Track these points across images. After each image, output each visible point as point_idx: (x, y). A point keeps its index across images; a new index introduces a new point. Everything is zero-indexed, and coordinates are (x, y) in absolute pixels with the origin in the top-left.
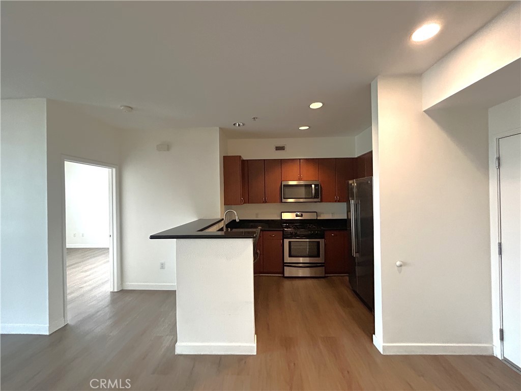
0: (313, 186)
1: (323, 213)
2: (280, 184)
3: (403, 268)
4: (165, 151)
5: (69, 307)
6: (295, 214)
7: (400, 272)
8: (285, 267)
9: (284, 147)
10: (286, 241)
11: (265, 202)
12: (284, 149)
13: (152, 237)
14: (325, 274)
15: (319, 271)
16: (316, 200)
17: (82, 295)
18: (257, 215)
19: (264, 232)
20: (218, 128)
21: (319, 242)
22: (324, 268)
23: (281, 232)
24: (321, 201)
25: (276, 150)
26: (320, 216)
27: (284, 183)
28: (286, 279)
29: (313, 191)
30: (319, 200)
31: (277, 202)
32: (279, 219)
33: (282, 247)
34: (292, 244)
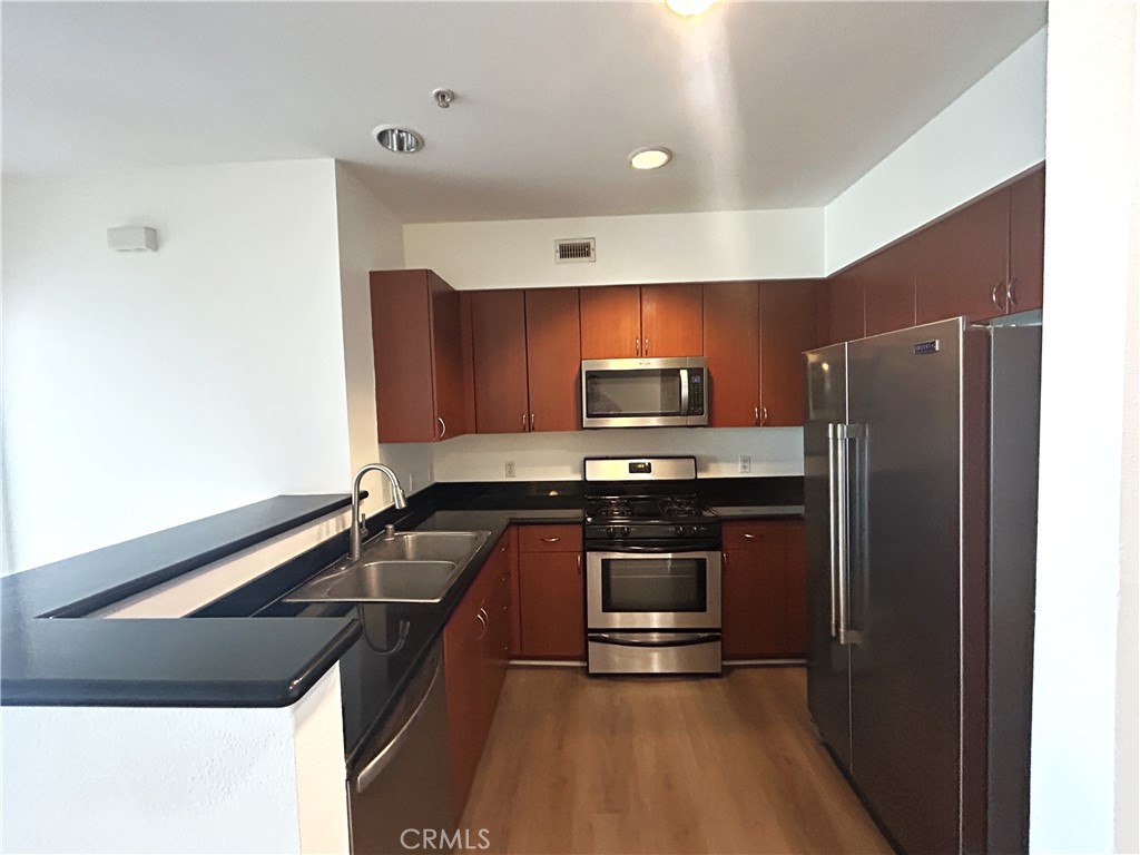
0: (684, 374)
1: (714, 460)
2: (578, 368)
4: (140, 250)
6: (626, 463)
8: (590, 643)
9: (588, 245)
10: (595, 560)
11: (530, 428)
12: (588, 254)
14: (724, 658)
15: (705, 657)
16: (691, 420)
18: (510, 466)
19: (522, 528)
20: (333, 161)
21: (702, 562)
22: (719, 644)
23: (579, 529)
24: (711, 424)
25: (562, 256)
26: (705, 470)
27: (588, 366)
28: (595, 681)
29: (685, 392)
30: (703, 419)
31: (568, 429)
32: (579, 478)
33: (581, 576)
34: (613, 566)
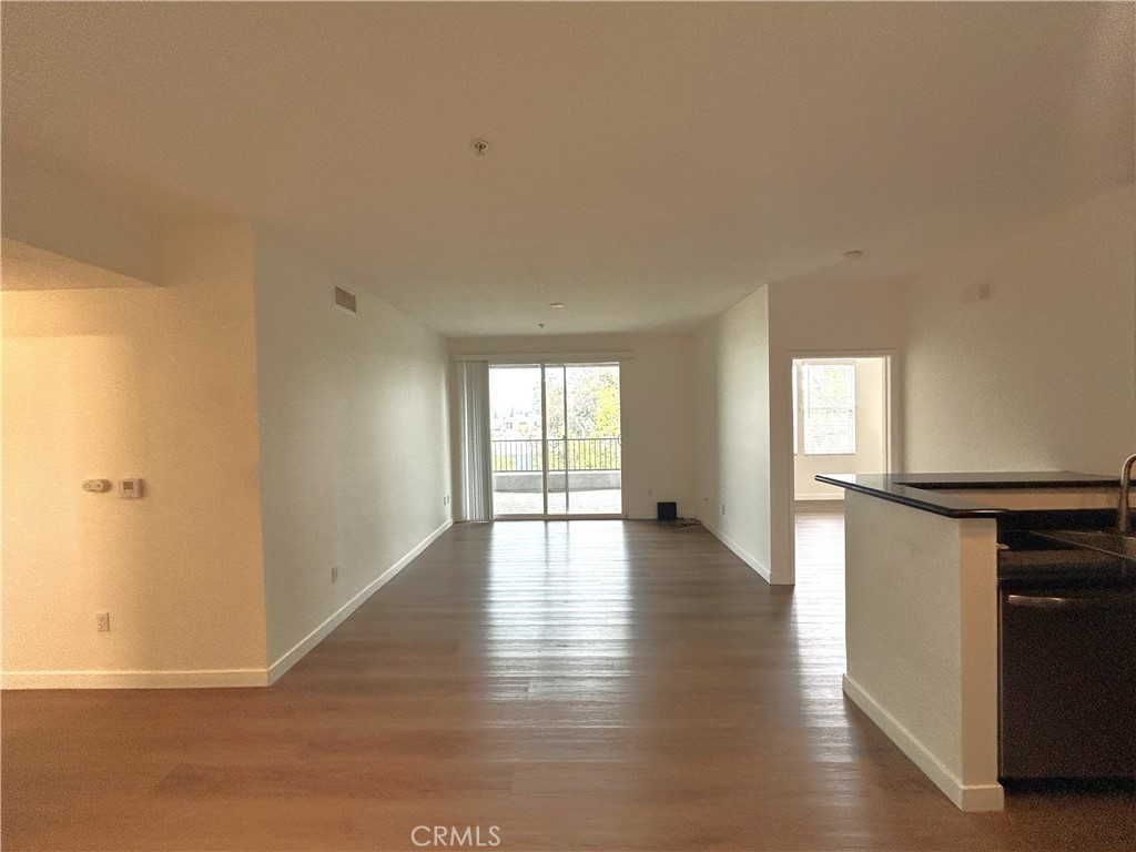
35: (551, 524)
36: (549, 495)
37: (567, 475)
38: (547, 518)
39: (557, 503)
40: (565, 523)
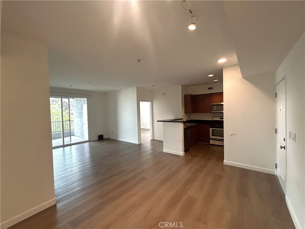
3: (232, 136)
4: (164, 95)
5: (142, 140)
6: (219, 118)
7: (231, 137)
8: (210, 140)
10: (211, 129)
11: (204, 112)
12: (212, 89)
13: (157, 121)
17: (144, 139)
25: (208, 89)
27: (212, 104)
28: (211, 145)
31: (209, 113)
32: (212, 120)
34: (213, 130)
35: (65, 148)
36: (65, 138)
37: (70, 131)
38: (64, 146)
39: (67, 140)
40: (70, 147)
